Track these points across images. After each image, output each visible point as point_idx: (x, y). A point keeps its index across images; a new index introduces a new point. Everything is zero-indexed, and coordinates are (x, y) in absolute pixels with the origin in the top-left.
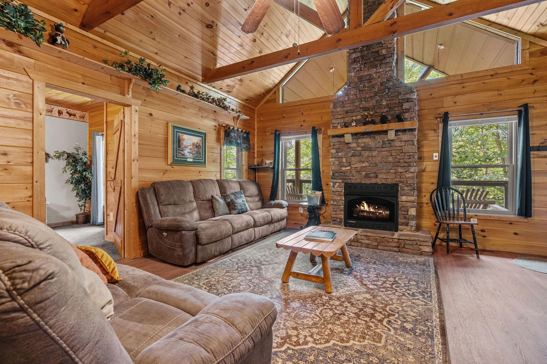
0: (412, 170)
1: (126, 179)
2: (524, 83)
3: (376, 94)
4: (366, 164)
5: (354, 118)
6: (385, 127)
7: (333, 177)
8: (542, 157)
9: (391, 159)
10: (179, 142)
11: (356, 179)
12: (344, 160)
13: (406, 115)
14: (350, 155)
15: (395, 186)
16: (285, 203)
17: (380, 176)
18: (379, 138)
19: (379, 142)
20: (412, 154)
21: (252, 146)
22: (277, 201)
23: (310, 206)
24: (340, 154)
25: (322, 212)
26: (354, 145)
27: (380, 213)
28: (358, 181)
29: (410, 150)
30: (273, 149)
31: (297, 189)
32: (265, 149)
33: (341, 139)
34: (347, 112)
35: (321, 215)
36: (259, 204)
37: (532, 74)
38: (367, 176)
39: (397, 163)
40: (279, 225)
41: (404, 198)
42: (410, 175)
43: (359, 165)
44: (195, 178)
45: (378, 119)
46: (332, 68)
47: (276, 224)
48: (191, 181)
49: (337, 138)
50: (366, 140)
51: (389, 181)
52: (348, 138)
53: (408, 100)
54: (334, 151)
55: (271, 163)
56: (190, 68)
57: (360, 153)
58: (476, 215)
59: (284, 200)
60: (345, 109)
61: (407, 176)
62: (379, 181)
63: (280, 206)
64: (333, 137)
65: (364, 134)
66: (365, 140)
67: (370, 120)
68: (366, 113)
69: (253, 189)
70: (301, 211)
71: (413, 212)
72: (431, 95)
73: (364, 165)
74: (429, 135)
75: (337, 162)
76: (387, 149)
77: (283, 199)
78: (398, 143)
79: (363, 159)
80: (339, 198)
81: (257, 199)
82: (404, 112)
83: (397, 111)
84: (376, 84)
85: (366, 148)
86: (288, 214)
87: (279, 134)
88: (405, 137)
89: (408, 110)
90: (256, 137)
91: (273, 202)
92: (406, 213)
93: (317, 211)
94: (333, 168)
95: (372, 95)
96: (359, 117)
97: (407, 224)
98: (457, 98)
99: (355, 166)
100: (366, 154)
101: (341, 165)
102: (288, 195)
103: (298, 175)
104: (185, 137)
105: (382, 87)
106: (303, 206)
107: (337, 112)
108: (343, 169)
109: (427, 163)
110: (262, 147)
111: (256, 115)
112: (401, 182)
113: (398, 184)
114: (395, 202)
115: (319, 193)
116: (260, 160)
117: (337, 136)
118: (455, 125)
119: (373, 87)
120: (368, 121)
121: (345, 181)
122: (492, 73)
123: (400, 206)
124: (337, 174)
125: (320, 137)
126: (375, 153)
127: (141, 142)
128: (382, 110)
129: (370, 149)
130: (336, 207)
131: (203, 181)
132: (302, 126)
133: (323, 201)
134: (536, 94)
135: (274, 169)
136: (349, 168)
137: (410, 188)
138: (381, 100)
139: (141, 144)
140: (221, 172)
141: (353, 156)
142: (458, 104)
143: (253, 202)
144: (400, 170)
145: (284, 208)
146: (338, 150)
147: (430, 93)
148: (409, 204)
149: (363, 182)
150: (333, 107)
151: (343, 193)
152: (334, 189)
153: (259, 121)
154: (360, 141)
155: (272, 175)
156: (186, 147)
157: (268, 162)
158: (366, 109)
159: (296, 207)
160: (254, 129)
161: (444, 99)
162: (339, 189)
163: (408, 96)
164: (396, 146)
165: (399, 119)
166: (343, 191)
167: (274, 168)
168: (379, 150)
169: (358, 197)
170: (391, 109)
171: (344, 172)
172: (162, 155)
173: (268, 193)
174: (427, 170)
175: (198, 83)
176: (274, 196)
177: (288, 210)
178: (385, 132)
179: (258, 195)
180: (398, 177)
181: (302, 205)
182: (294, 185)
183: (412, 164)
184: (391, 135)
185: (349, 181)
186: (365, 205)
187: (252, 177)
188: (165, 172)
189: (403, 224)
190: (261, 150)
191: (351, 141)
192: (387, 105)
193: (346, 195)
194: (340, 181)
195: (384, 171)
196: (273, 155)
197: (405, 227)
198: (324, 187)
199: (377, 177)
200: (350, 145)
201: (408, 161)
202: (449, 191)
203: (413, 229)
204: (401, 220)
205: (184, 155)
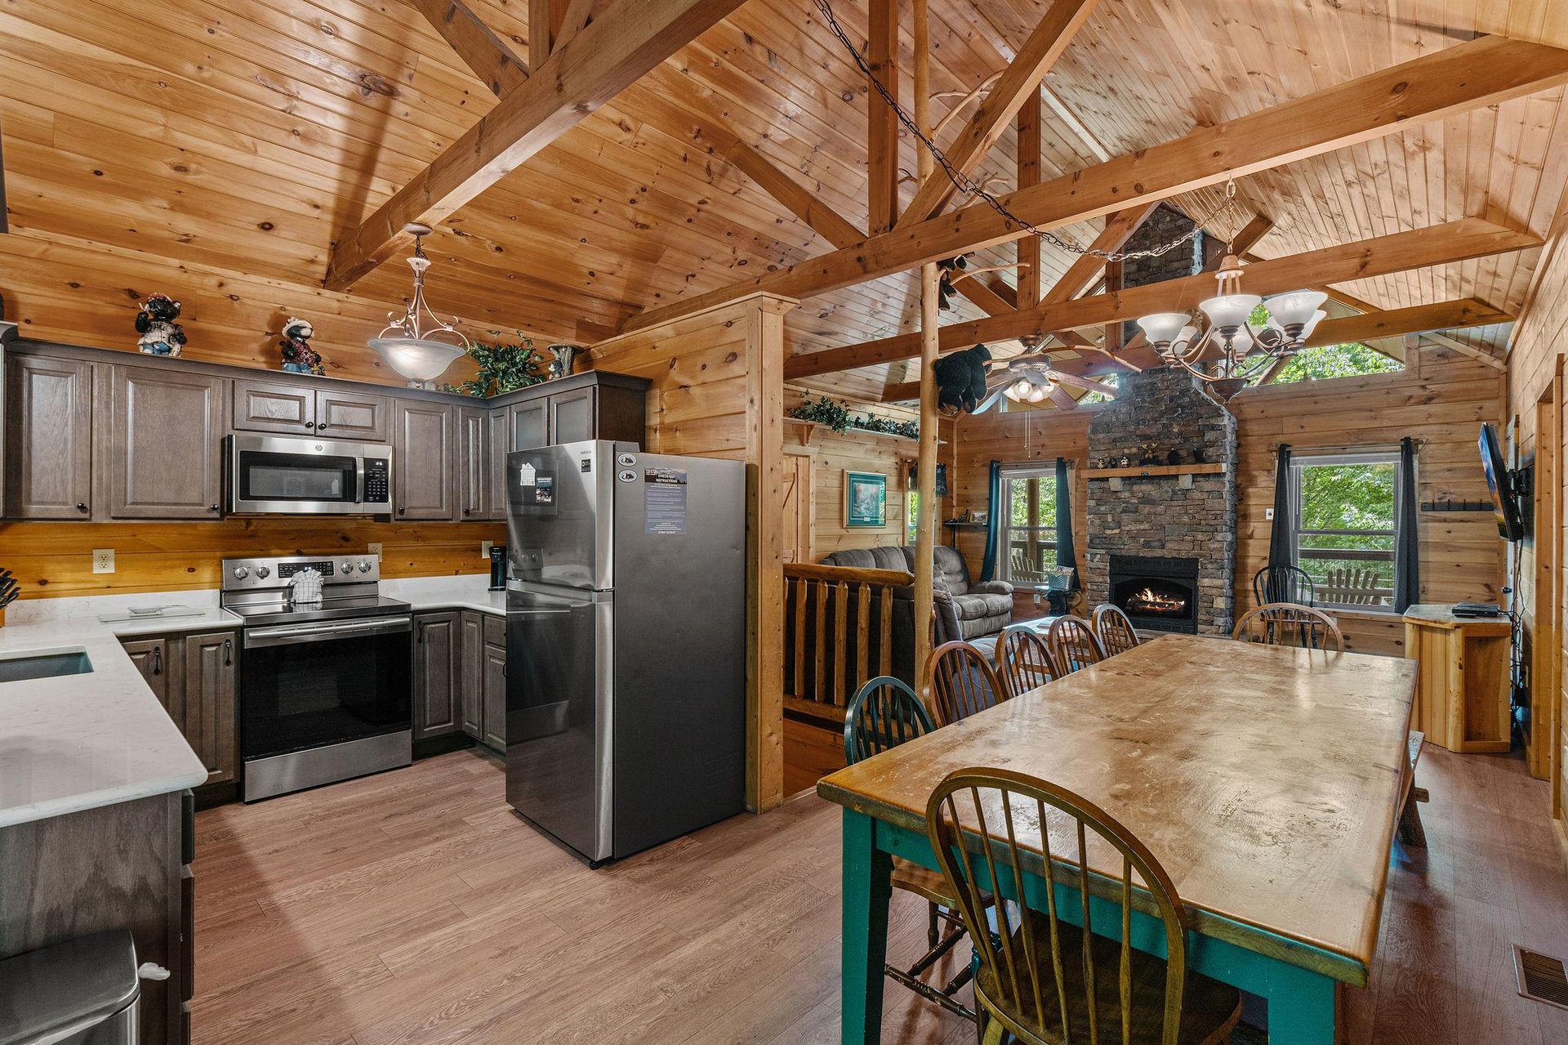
0: (1219, 538)
1: (800, 548)
2: (1412, 401)
3: (1162, 414)
4: (1146, 526)
5: (1126, 451)
6: (1173, 470)
7: (1092, 545)
8: (1440, 521)
9: (1185, 519)
10: (854, 494)
11: (1130, 549)
12: (1110, 519)
13: (1211, 451)
14: (1119, 510)
15: (1194, 561)
16: (1008, 586)
17: (1169, 545)
18: (1166, 486)
19: (1167, 492)
20: (1218, 512)
21: (948, 486)
22: (993, 583)
23: (1053, 592)
24: (1103, 508)
25: (1074, 603)
26: (1127, 494)
27: (1170, 605)
28: (1133, 553)
29: (1217, 506)
30: (987, 491)
31: (1030, 562)
32: (971, 492)
33: (1103, 484)
34: (1115, 441)
35: (1072, 607)
36: (964, 586)
37: (1423, 387)
38: (1147, 544)
39: (1195, 526)
40: (999, 620)
41: (1206, 582)
42: (1216, 545)
43: (1134, 527)
44: (874, 546)
45: (1164, 456)
46: (1101, 337)
47: (993, 619)
48: (871, 550)
49: (1097, 483)
50: (1146, 488)
51: (1183, 555)
52: (1115, 484)
53: (1213, 428)
54: (1092, 503)
55: (983, 517)
56: (870, 389)
57: (1137, 508)
58: (1334, 612)
59: (1006, 580)
60: (1112, 436)
61: (1212, 546)
62: (1166, 554)
63: (1000, 591)
64: (1092, 480)
65: (1142, 478)
66: (1144, 487)
67: (1151, 456)
68: (1145, 446)
69: (953, 562)
70: (1037, 600)
71: (1221, 603)
72: (1263, 412)
73: (1142, 527)
74: (1259, 480)
75: (1097, 522)
76: (1180, 503)
77: (1004, 578)
78: (1197, 495)
79: (1141, 518)
80: (1101, 580)
81: (960, 578)
82: (1207, 446)
83: (1195, 444)
84: (1162, 399)
85: (1146, 500)
86: (1014, 604)
87: (998, 467)
88: (1208, 485)
89: (1212, 444)
90: (955, 471)
91: (987, 584)
92: (1210, 605)
93: (1064, 600)
94: (1091, 530)
95: (1156, 415)
96: (1134, 450)
97: (1211, 623)
98: (1305, 421)
99: (1128, 528)
100: (1147, 509)
101: (1104, 525)
102: (1014, 573)
103: (1033, 537)
104: (862, 486)
105: (1173, 404)
106: (1041, 592)
107: (1099, 440)
108: (1108, 532)
109: (1256, 524)
110: (966, 488)
111: (955, 431)
112: (1202, 556)
113: (1197, 560)
114: (1193, 588)
115: (1068, 571)
116: (962, 510)
117: (1097, 479)
118: (1303, 464)
119: (1158, 401)
120: (1149, 457)
121: (1113, 552)
122: (1363, 383)
123: (1200, 594)
124: (1098, 541)
125: (1071, 474)
126: (1160, 509)
127: (819, 501)
128: (1172, 441)
129: (1151, 502)
130: (1095, 594)
131: (886, 551)
132: (1039, 453)
133: (1076, 583)
134: (1431, 421)
135: (988, 528)
136: (1117, 531)
137: (1215, 565)
138: (1171, 425)
139: (821, 504)
140: (903, 534)
141: (1124, 511)
142: (1307, 429)
143: (954, 582)
144: (1200, 537)
145: (1007, 594)
146: (1099, 502)
147: (1261, 409)
148: (1214, 591)
149: (1141, 555)
150: (1092, 432)
151: (1107, 572)
152: (1093, 565)
153: (962, 443)
154: (1136, 488)
155: (985, 537)
156: (863, 502)
157: (977, 514)
158: (1145, 438)
159: (1029, 594)
160: (952, 455)
161: (1284, 419)
162: (1101, 565)
163: (1213, 421)
164: (1194, 500)
165: (1199, 457)
166: (1108, 568)
167: (988, 526)
168: (1166, 503)
169: (1135, 578)
170: (1186, 440)
171: (1110, 538)
172: (836, 515)
173: (977, 569)
174: (1256, 535)
175: (876, 404)
176: (988, 572)
177: (1013, 598)
178: (1176, 477)
179: (960, 571)
180: (1197, 547)
181: (1039, 590)
182: (1025, 554)
183: (1219, 528)
184: (1186, 482)
185: (1118, 553)
186: (1149, 593)
187: (949, 538)
188: (840, 538)
189: (1205, 622)
190: (965, 492)
191: (1119, 488)
192: (1180, 434)
193: (1111, 575)
194: (1103, 552)
195: (1175, 538)
196: (987, 502)
197: (1209, 627)
198: (1079, 561)
199: (1163, 547)
200: (1119, 494)
201: (1212, 523)
202: (1289, 572)
203: (1220, 631)
204: (1201, 616)
205: (860, 513)
